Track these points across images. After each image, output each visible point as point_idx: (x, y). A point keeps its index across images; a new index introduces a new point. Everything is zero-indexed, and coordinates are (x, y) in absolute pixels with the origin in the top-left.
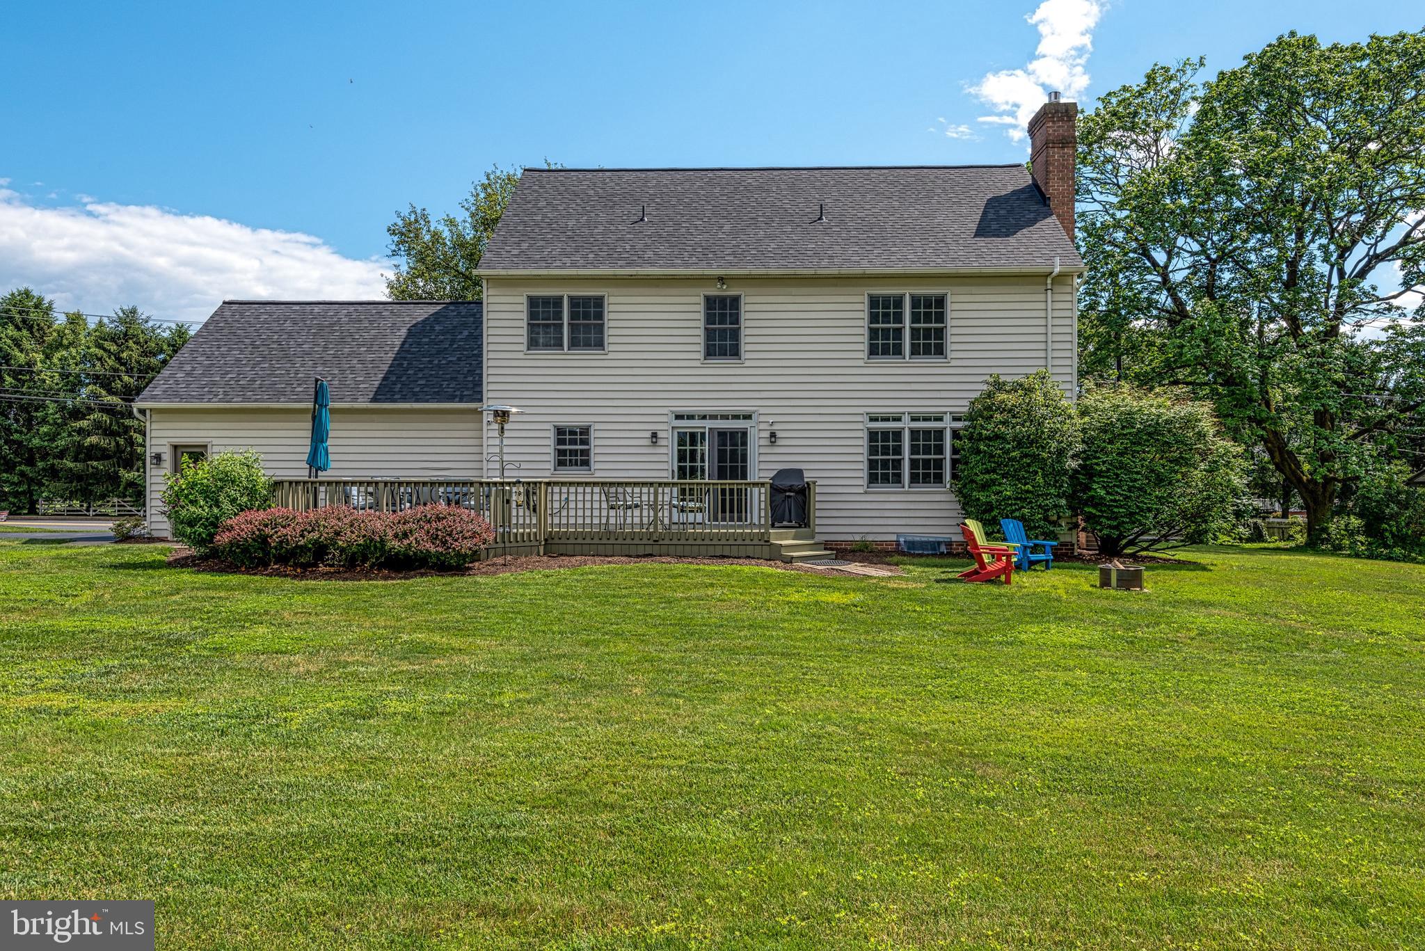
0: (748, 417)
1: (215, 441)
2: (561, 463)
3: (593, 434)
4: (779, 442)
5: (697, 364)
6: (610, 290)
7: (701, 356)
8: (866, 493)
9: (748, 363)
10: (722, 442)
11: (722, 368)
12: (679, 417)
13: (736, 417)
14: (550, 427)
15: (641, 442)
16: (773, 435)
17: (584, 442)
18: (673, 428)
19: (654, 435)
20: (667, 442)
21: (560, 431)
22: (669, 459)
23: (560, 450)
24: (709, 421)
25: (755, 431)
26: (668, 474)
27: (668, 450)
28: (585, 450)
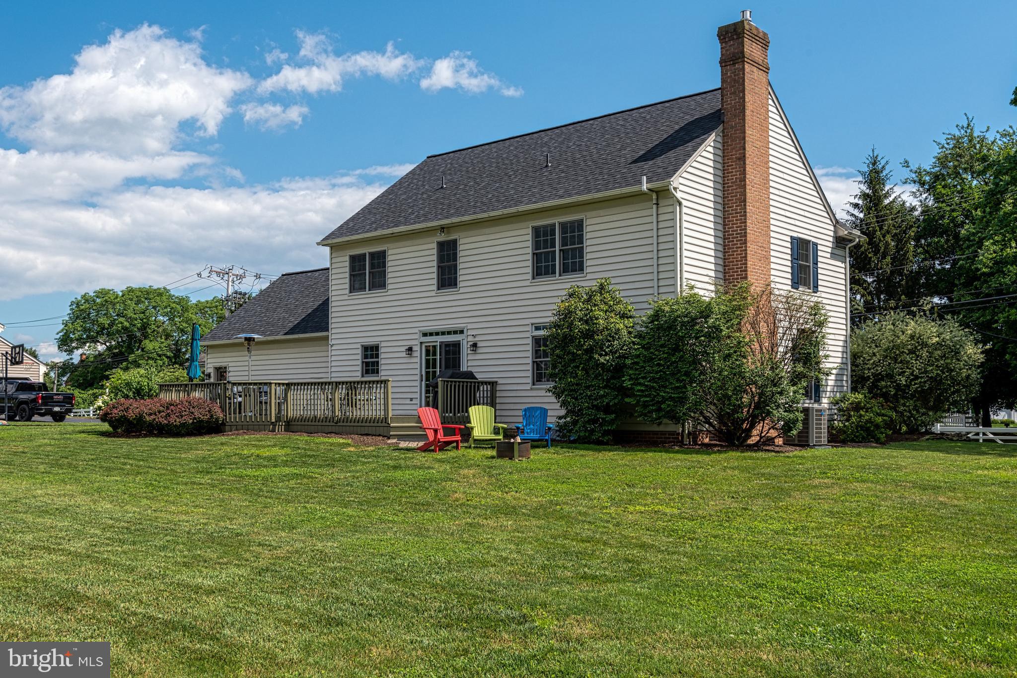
0: (462, 332)
1: (230, 364)
2: (367, 372)
3: (382, 350)
4: (480, 350)
5: (433, 294)
6: (388, 245)
7: (435, 287)
8: (531, 389)
9: (462, 290)
10: (447, 353)
11: (449, 296)
12: (425, 335)
13: (455, 332)
14: (359, 346)
15: (404, 355)
16: (475, 345)
17: (377, 356)
18: (421, 343)
19: (410, 349)
20: (417, 354)
21: (366, 349)
22: (418, 366)
23: (366, 362)
24: (440, 337)
25: (465, 342)
26: (418, 378)
27: (418, 360)
28: (378, 362)
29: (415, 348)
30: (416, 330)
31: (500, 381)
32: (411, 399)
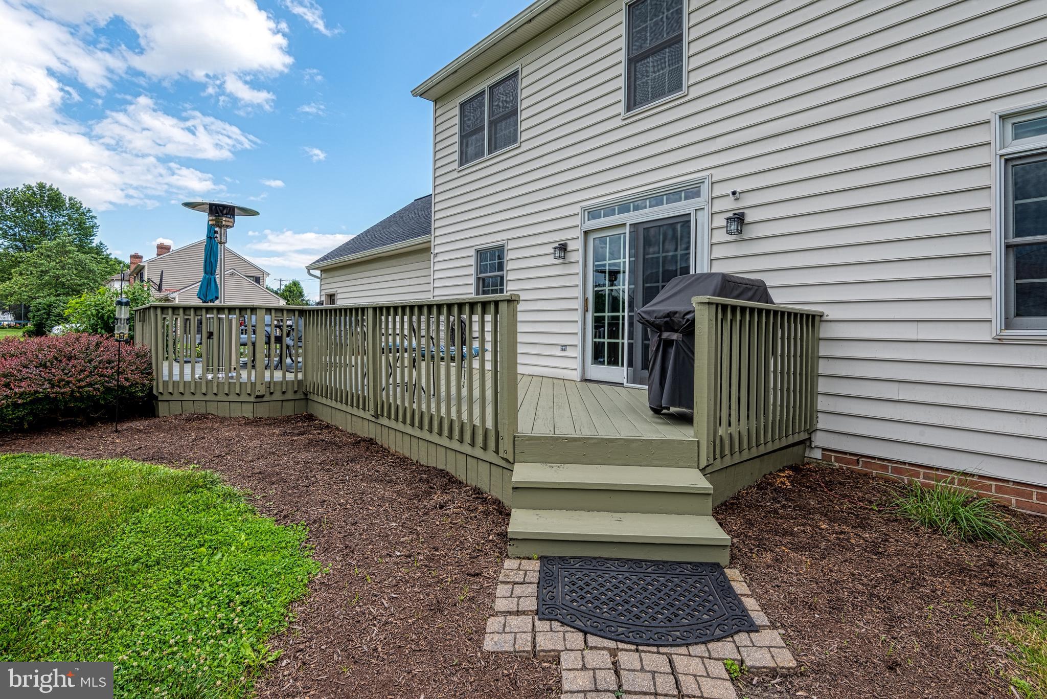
0: (694, 192)
1: (338, 291)
3: (509, 255)
4: (755, 232)
5: (617, 123)
6: (523, 60)
7: (621, 107)
8: (999, 341)
9: (694, 93)
12: (595, 214)
13: (675, 197)
14: (472, 252)
15: (551, 260)
16: (739, 219)
17: (501, 267)
18: (586, 233)
19: (563, 248)
20: (577, 256)
21: (482, 254)
22: (578, 281)
23: (484, 279)
24: (632, 213)
25: (703, 218)
26: (578, 304)
27: (578, 269)
28: (502, 277)
29: (571, 246)
30: (577, 209)
31: (831, 313)
32: (564, 348)
